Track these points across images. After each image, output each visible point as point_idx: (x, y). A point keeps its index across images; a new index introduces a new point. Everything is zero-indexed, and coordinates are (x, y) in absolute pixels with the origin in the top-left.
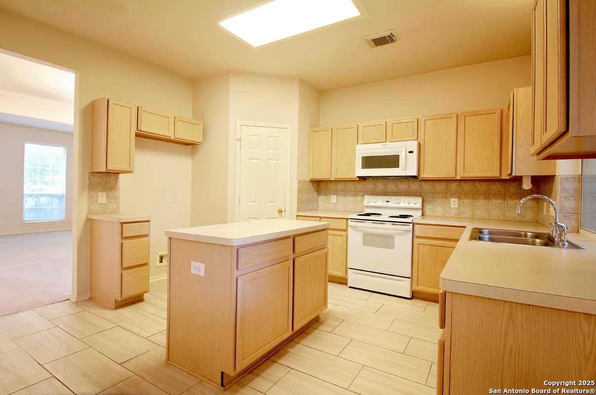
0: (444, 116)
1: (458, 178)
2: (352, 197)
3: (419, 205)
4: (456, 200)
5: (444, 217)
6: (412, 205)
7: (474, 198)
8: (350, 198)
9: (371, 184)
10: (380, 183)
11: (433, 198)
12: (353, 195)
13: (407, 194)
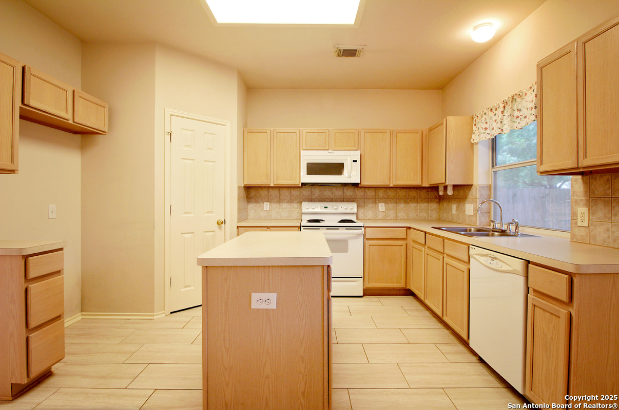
0: (380, 131)
1: (391, 186)
2: (288, 204)
3: (355, 210)
4: (383, 204)
5: (374, 220)
6: (349, 211)
7: (396, 202)
8: (285, 205)
9: (307, 190)
10: (316, 189)
11: (364, 202)
12: (288, 202)
13: (342, 200)
